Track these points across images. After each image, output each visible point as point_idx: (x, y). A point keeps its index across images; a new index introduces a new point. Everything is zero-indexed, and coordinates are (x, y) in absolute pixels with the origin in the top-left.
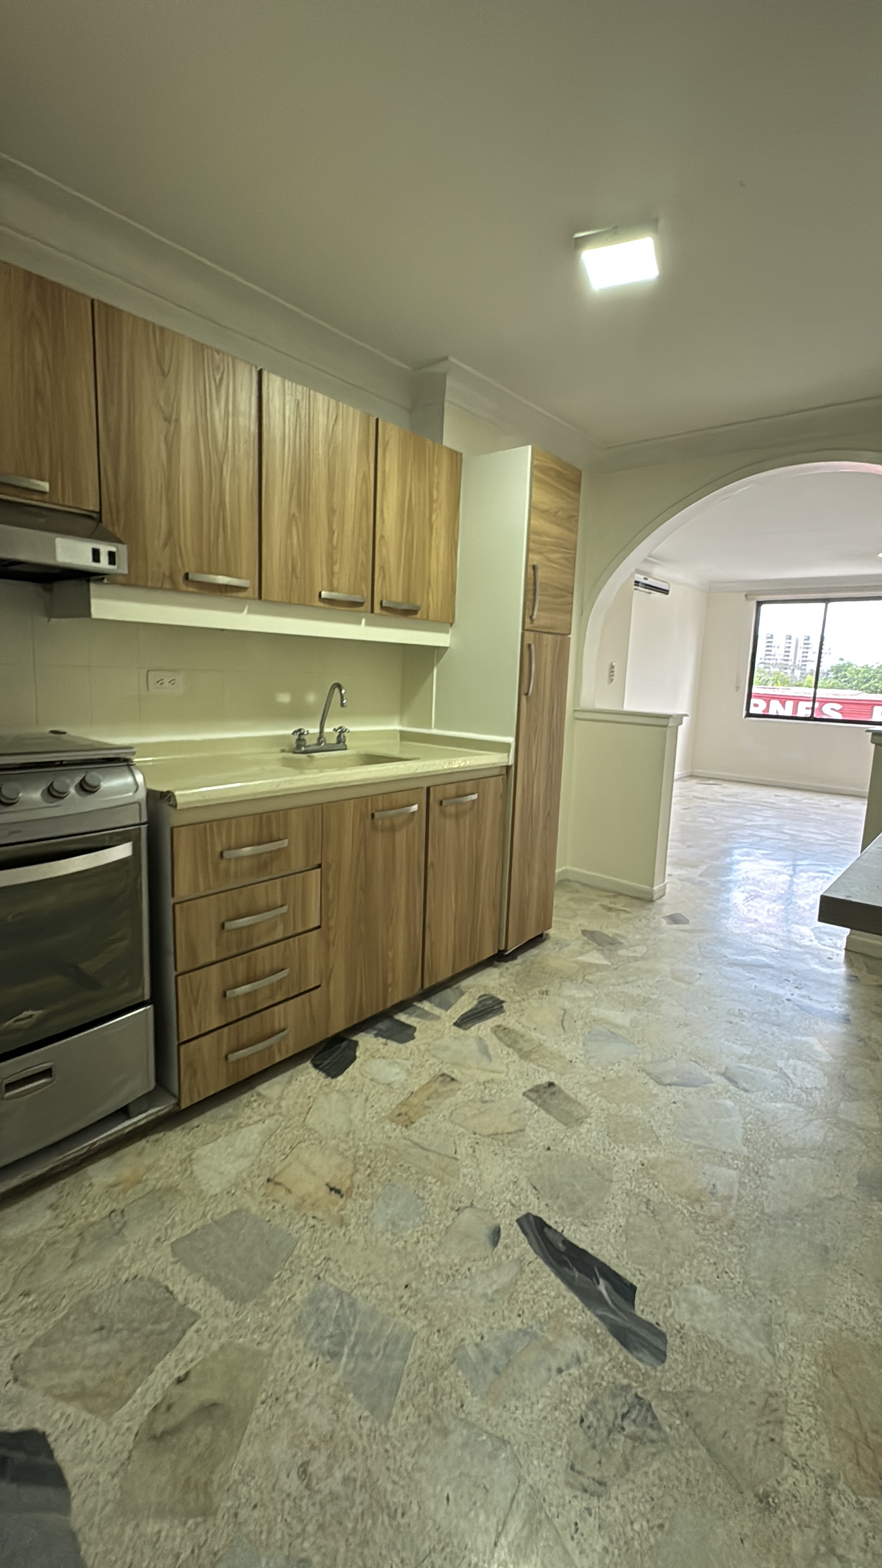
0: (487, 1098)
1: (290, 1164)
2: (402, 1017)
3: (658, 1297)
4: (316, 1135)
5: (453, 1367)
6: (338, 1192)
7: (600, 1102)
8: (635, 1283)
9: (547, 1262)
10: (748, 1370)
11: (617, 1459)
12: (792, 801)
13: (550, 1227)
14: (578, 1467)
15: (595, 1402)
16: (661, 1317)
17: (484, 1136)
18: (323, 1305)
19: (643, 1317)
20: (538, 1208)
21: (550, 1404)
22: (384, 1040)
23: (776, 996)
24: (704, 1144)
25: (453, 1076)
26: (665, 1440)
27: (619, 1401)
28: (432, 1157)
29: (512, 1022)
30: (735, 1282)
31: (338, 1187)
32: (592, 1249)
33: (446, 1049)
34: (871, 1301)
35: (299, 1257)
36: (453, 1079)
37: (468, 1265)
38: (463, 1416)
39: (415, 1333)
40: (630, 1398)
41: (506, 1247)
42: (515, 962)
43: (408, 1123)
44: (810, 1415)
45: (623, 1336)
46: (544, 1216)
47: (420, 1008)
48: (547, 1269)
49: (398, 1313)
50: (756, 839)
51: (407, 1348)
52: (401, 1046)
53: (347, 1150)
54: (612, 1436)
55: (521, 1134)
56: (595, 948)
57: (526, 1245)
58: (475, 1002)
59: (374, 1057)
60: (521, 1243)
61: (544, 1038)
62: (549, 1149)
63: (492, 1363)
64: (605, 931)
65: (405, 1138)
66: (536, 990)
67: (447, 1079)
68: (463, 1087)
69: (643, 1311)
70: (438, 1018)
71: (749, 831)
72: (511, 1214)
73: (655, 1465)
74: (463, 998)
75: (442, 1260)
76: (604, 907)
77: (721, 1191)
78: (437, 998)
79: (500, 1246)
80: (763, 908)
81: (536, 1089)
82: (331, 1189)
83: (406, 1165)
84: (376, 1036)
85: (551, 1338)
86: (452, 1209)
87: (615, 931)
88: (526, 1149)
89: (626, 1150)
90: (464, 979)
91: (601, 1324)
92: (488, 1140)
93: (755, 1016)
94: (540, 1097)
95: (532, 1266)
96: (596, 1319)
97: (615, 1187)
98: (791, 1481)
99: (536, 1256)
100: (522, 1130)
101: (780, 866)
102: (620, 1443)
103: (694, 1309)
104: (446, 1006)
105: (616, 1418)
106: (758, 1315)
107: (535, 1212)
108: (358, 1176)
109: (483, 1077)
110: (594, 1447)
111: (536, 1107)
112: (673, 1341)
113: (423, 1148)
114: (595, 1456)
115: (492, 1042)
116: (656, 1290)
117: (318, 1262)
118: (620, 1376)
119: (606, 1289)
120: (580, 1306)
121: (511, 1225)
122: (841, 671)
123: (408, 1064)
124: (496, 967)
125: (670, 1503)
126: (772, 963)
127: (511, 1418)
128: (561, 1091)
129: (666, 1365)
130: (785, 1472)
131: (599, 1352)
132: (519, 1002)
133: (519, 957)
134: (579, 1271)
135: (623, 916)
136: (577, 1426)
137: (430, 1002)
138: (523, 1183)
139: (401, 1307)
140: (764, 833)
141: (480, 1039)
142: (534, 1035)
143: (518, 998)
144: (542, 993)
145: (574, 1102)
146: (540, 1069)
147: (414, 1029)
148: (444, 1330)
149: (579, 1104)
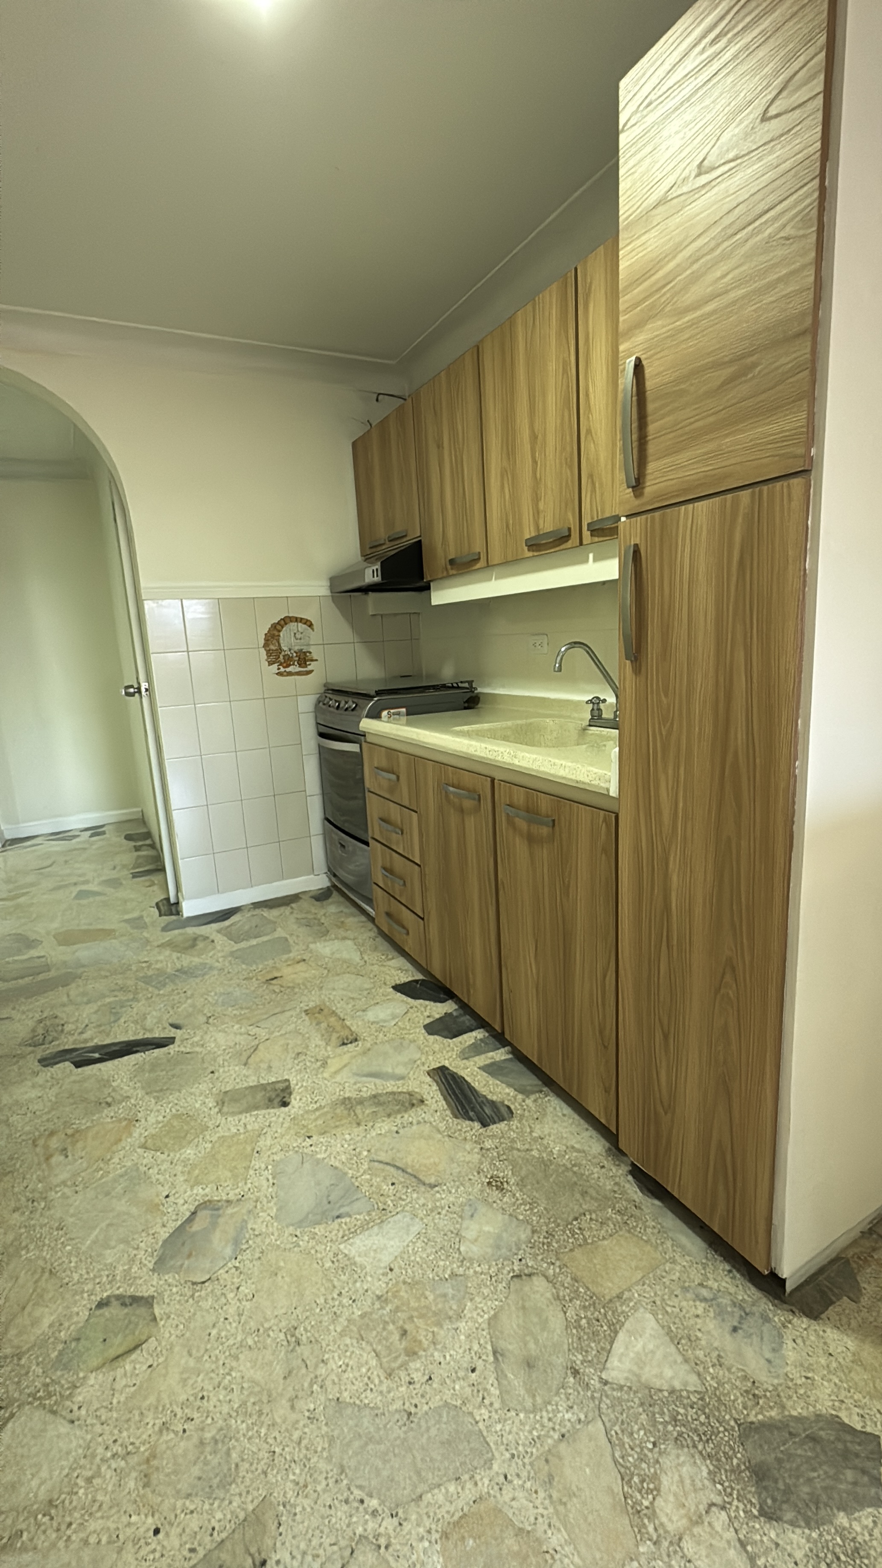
0: (303, 1057)
7: (229, 1130)
8: (80, 1070)
9: (137, 1040)
13: (154, 1049)
19: (62, 1064)
20: (172, 1049)
25: (349, 1046)
32: (119, 1061)
36: (345, 1044)
45: (68, 1052)
46: (164, 1049)
55: (244, 1062)
57: (157, 1035)
60: (160, 1035)
62: (212, 1073)
65: (294, 1008)
67: (348, 1041)
72: (181, 1037)
79: (168, 1026)
81: (287, 1091)
88: (226, 1059)
89: (160, 1118)
91: (84, 1046)
94: (275, 1090)
96: (88, 1045)
99: (146, 1037)
107: (170, 1046)
109: (333, 1063)
111: (263, 1082)
112: (39, 1068)
119: (92, 1056)
120: (101, 1043)
121: (175, 1035)
128: (269, 1107)
131: (74, 1040)
134: (117, 1050)
145: (247, 1110)
149: (241, 1113)
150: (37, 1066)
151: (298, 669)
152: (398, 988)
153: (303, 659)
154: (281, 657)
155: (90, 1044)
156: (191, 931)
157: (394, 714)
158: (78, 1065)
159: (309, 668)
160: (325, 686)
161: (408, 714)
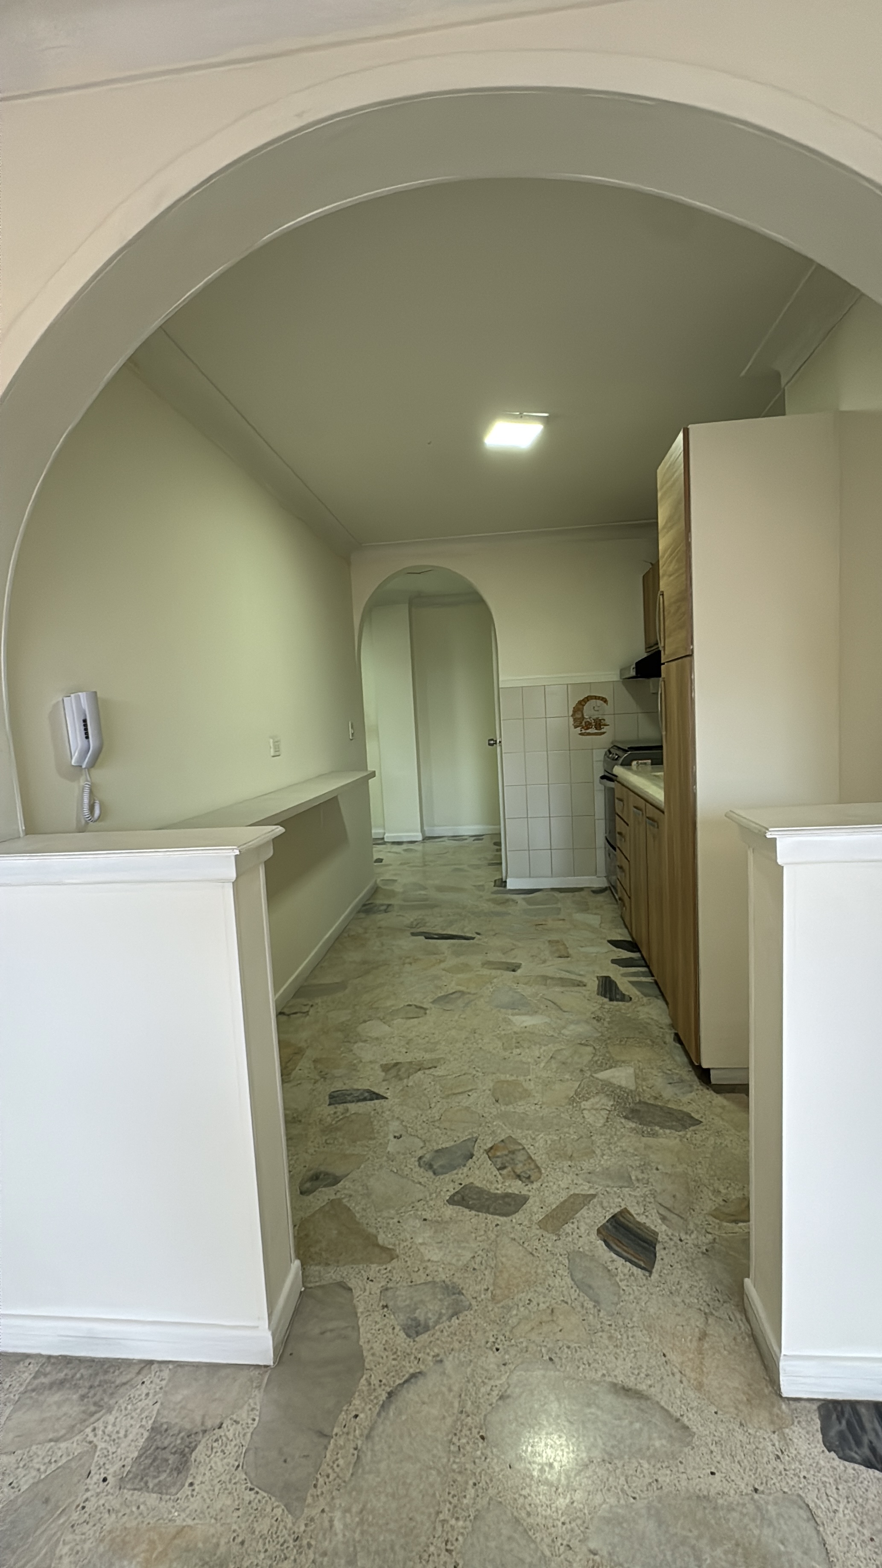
20: (471, 941)
57: (466, 935)
89: (455, 963)
149: (491, 969)
150: (409, 935)
151: (594, 731)
152: (610, 942)
153: (599, 724)
154: (583, 723)
155: (436, 932)
156: (509, 896)
157: (641, 764)
158: (426, 938)
159: (603, 731)
160: (612, 743)
161: (652, 764)
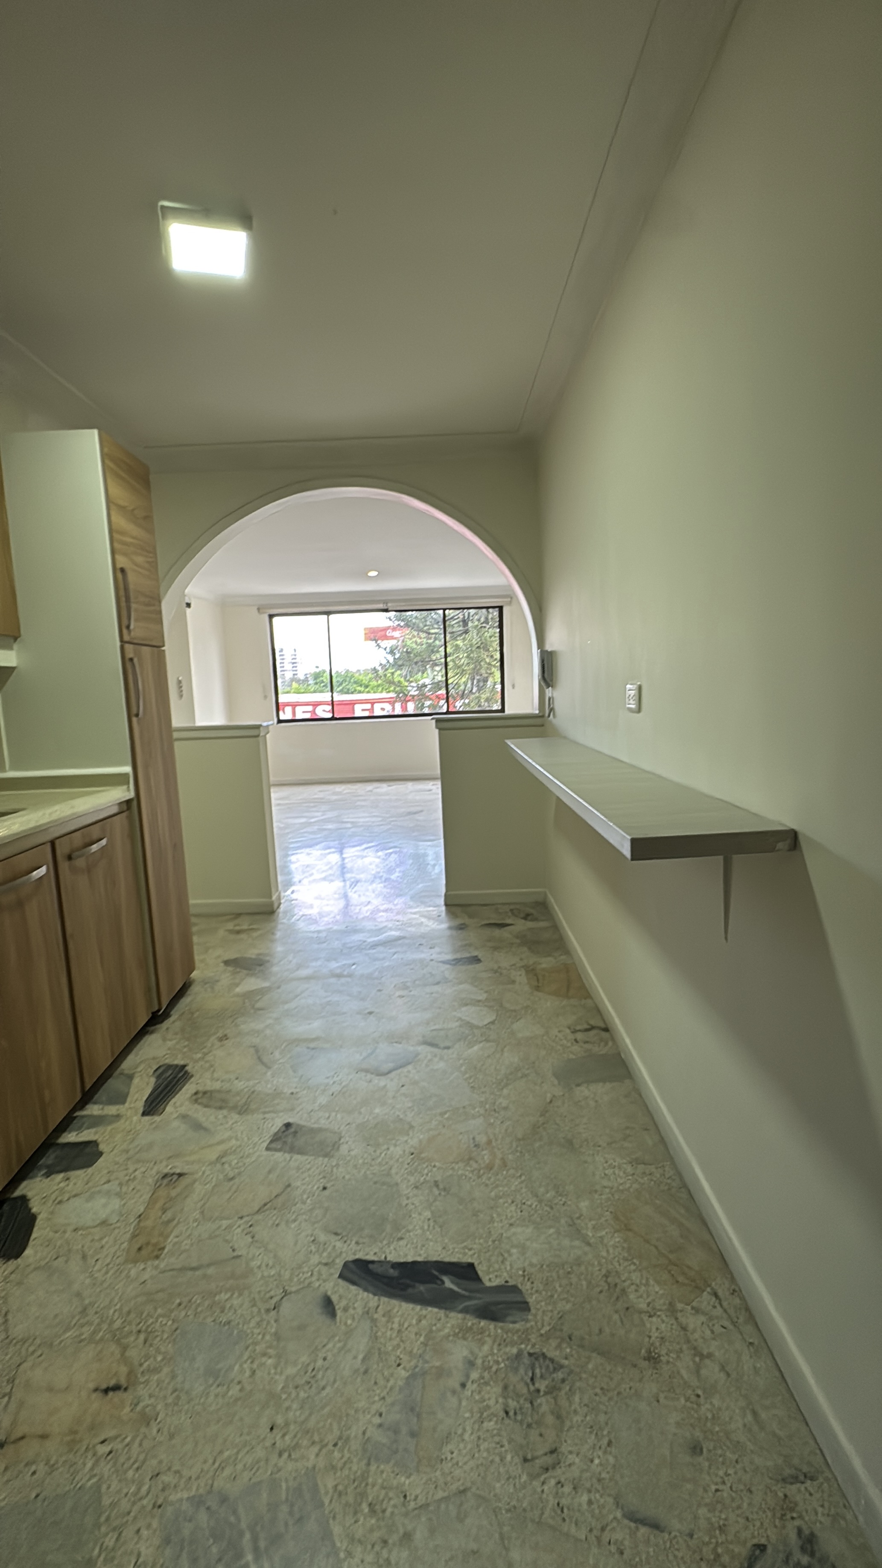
0: (231, 1175)
1: (21, 1404)
2: (70, 1137)
3: (493, 1259)
4: (38, 1341)
5: (373, 1468)
6: (116, 1388)
7: (342, 1118)
8: (470, 1260)
9: (392, 1296)
10: (583, 1268)
11: (550, 1419)
12: (335, 794)
13: (373, 1262)
14: (529, 1457)
15: (505, 1388)
16: (505, 1274)
17: (254, 1214)
18: (187, 1530)
19: (494, 1284)
20: (352, 1251)
21: (474, 1423)
22: (62, 1175)
23: (421, 961)
24: (447, 1109)
25: (178, 1171)
26: (571, 1372)
27: (522, 1371)
28: (211, 1271)
29: (209, 1082)
30: (534, 1206)
31: (112, 1383)
32: (420, 1255)
33: (151, 1145)
34: (615, 1162)
35: (113, 1505)
36: (180, 1175)
37: (321, 1355)
38: (412, 1505)
39: (314, 1467)
40: (526, 1360)
41: (345, 1309)
42: (171, 1019)
43: (158, 1252)
44: (634, 1271)
45: (488, 1313)
46: (360, 1256)
47: (83, 1117)
48: (395, 1302)
49: (281, 1463)
50: (325, 833)
51: (315, 1489)
52: (90, 1170)
53: (94, 1332)
54: (535, 1404)
55: (289, 1189)
56: (247, 975)
57: (362, 1295)
58: (153, 1080)
59: (60, 1202)
60: (356, 1295)
61: (251, 1083)
62: (325, 1188)
63: (404, 1430)
64: (248, 955)
65: (163, 1272)
66: (213, 1039)
67: (172, 1178)
68: (197, 1176)
69: (490, 1280)
70: (118, 1117)
71: (316, 827)
72: (332, 1274)
73: (577, 1398)
74: (136, 1081)
75: (291, 1371)
76: (231, 932)
77: (482, 1139)
78: (101, 1094)
79: (339, 1313)
80: (368, 890)
81: (276, 1138)
82: (106, 1391)
83: (185, 1300)
84: (48, 1175)
85: (438, 1364)
86: (268, 1311)
87: (256, 951)
88: (304, 1203)
89: (391, 1148)
90: (121, 1062)
91: (468, 1316)
92: (259, 1217)
93: (417, 982)
94: (285, 1143)
95: (381, 1310)
96: (460, 1316)
97: (403, 1186)
98: (654, 1330)
99: (376, 1298)
100: (289, 1186)
101: (357, 851)
102: (544, 1404)
103: (523, 1248)
104: (120, 1098)
105: (527, 1385)
106: (563, 1221)
107: (351, 1258)
108: (132, 1353)
109: (213, 1155)
110: (529, 1426)
111: (287, 1156)
112: (526, 1287)
113: (194, 1269)
114: (534, 1434)
115: (201, 1114)
116: (488, 1255)
117: (145, 1489)
118: (508, 1349)
119: (452, 1282)
120: (441, 1313)
121: (336, 1285)
122: (319, 677)
123: (114, 1186)
124: (152, 1032)
125: (602, 1418)
126: (401, 935)
127: (453, 1465)
128: (300, 1127)
129: (533, 1311)
130: (648, 1325)
131: (482, 1343)
132: (202, 1059)
133: (172, 1013)
134: (423, 1282)
135: (255, 934)
136: (507, 1421)
137: (95, 1103)
138: (322, 1237)
139: (280, 1455)
140: (330, 826)
141: (184, 1117)
142: (240, 1085)
143: (199, 1055)
144: (221, 1039)
145: (320, 1130)
146: (267, 1116)
147: (94, 1144)
148: (340, 1438)
149: (326, 1130)
